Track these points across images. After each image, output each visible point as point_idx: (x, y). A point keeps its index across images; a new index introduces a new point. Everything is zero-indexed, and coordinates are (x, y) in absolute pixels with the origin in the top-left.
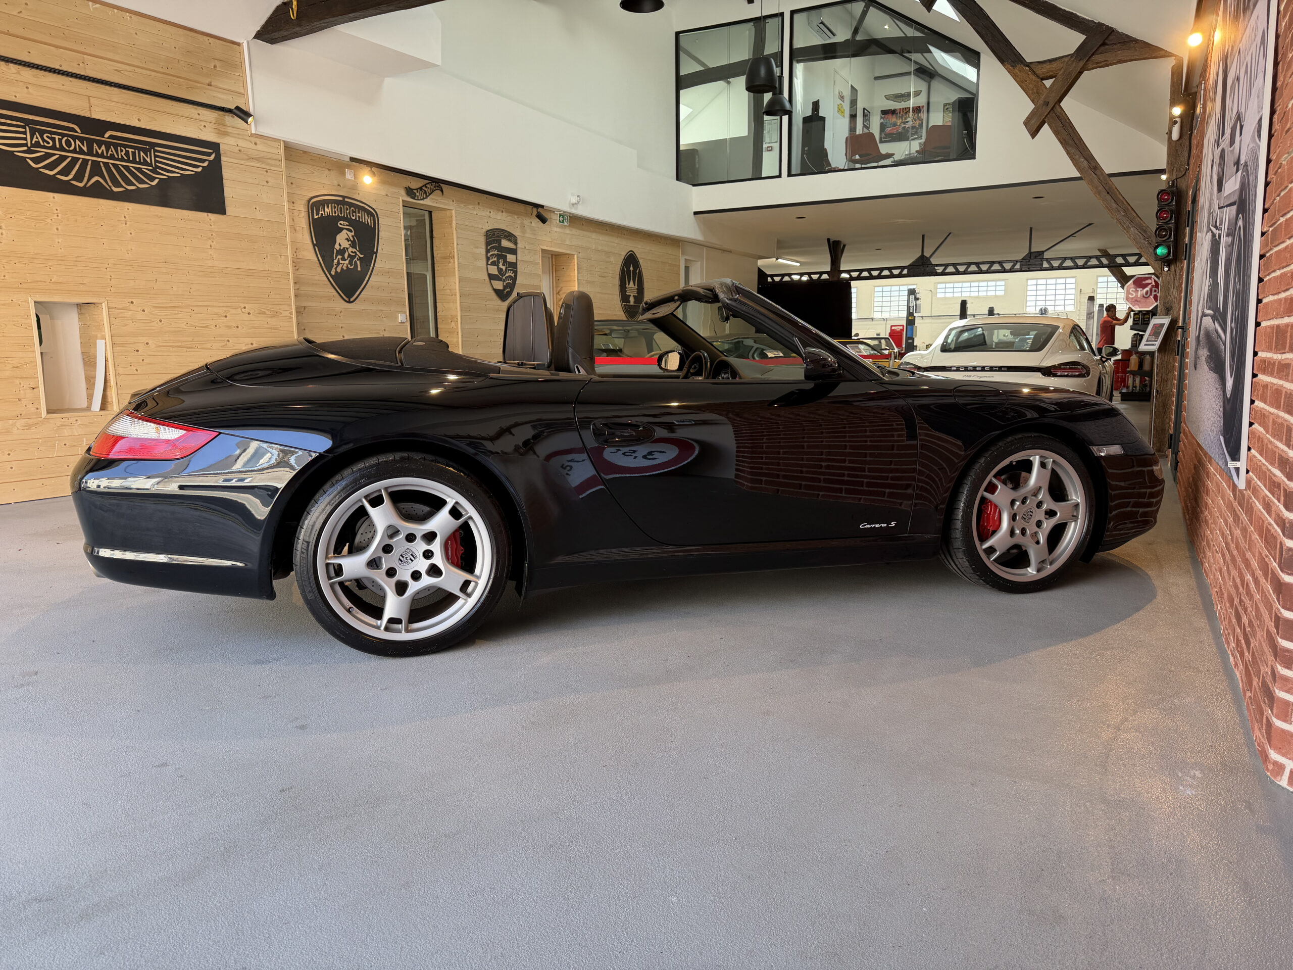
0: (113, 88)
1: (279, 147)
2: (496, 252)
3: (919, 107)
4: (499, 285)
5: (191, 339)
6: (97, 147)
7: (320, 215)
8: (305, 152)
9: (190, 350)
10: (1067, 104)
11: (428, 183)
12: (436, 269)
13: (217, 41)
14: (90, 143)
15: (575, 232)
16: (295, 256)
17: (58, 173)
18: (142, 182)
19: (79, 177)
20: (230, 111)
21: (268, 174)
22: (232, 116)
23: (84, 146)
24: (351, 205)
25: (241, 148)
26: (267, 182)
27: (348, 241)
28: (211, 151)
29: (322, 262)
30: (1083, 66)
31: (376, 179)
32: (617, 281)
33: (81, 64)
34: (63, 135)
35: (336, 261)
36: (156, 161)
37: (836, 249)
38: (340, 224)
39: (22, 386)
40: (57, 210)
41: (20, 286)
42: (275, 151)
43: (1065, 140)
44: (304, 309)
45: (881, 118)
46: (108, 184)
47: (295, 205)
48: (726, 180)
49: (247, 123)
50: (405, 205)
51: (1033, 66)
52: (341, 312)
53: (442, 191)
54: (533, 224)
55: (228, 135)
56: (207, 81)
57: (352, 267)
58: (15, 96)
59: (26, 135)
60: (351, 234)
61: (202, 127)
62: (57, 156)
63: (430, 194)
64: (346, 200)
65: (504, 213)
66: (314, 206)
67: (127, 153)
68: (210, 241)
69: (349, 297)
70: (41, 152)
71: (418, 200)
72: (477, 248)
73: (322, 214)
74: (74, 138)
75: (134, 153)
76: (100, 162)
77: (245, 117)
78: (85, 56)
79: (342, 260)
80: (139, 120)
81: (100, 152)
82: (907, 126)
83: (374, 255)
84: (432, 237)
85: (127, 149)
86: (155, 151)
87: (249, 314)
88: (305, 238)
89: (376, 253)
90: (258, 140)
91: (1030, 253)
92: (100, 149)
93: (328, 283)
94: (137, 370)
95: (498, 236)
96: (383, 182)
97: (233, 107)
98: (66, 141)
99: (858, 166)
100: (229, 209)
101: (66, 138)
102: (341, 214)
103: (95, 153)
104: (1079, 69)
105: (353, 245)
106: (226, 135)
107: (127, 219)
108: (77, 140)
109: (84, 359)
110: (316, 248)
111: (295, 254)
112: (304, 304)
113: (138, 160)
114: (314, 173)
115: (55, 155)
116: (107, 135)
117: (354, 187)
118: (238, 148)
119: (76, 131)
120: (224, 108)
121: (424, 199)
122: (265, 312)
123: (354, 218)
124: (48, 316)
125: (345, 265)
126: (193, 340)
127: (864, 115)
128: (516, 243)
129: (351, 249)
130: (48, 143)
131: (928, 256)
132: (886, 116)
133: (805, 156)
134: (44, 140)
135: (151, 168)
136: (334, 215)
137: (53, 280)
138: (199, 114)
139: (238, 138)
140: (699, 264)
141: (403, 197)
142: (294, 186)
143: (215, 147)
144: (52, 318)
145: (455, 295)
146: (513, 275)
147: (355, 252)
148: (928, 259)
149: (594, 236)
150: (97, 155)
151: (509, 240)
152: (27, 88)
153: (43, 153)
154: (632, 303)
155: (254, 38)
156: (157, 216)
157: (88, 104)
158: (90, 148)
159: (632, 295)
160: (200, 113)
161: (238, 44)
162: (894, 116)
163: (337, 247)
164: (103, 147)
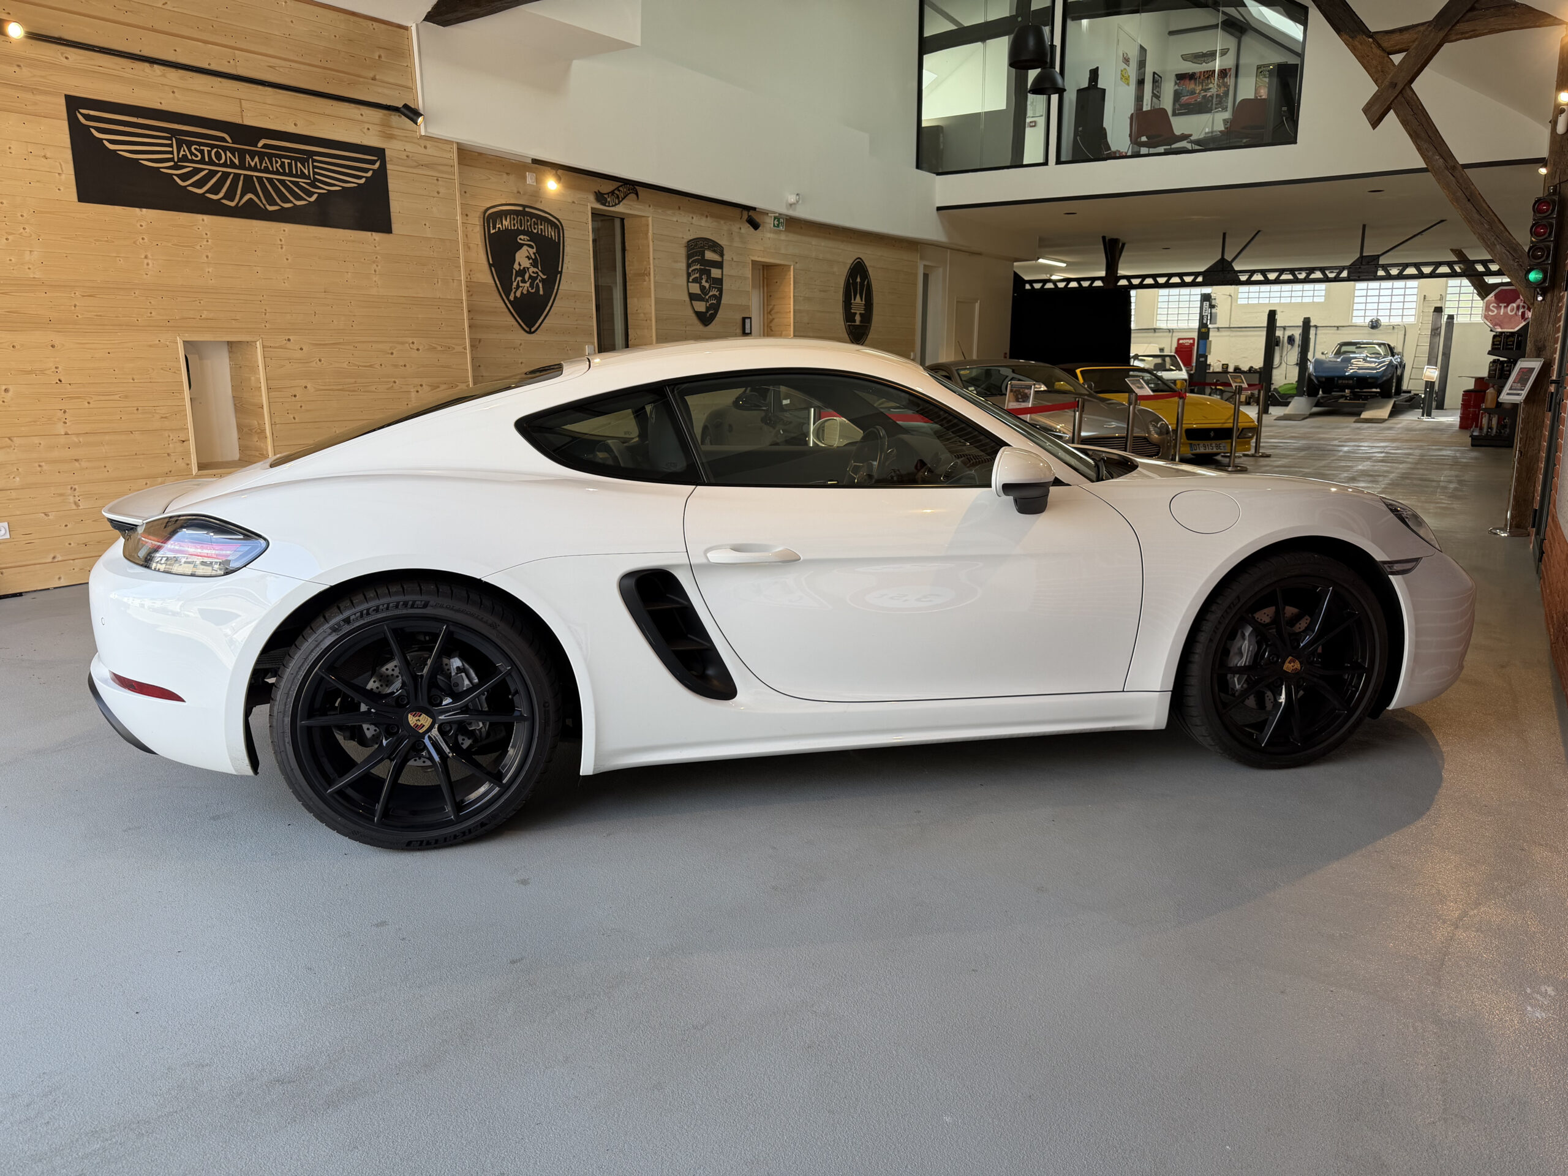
0: (267, 88)
1: (452, 150)
2: (698, 267)
3: (1225, 70)
4: (701, 307)
5: (353, 380)
6: (249, 159)
7: (497, 229)
8: (480, 154)
9: (352, 393)
10: (1419, 86)
11: (620, 186)
12: (628, 288)
13: (383, 26)
14: (242, 154)
15: (792, 237)
16: (469, 280)
17: (207, 192)
18: (300, 198)
19: (230, 196)
20: (395, 109)
21: (440, 183)
22: (399, 116)
23: (235, 158)
24: (532, 215)
25: (409, 154)
26: (438, 193)
27: (529, 259)
28: (376, 158)
29: (499, 285)
30: (1444, 37)
31: (561, 184)
32: (840, 296)
33: (231, 61)
34: (212, 146)
35: (515, 284)
36: (315, 173)
37: (1113, 250)
38: (520, 239)
39: (171, 438)
40: (206, 234)
41: (168, 324)
42: (448, 155)
43: (1415, 132)
44: (480, 342)
45: (1176, 84)
46: (262, 202)
47: (468, 218)
48: (978, 167)
49: (416, 124)
50: (596, 215)
51: (1378, 37)
52: (521, 344)
53: (637, 194)
54: (743, 231)
55: (395, 139)
56: (371, 75)
57: (533, 291)
58: (161, 103)
59: (172, 147)
60: (532, 251)
61: (365, 130)
62: (206, 171)
63: (623, 199)
64: (527, 209)
65: (709, 218)
66: (491, 218)
67: (283, 165)
68: (375, 265)
69: (530, 327)
70: (189, 167)
71: (609, 206)
72: (676, 262)
73: (499, 228)
74: (225, 149)
75: (290, 165)
76: (253, 176)
77: (415, 118)
78: (236, 52)
79: (522, 282)
80: (295, 125)
81: (253, 164)
82: (1209, 94)
83: (559, 275)
84: (624, 250)
85: (283, 160)
86: (314, 161)
87: (418, 350)
88: (480, 257)
89: (561, 273)
90: (429, 144)
91: (1362, 257)
92: (253, 161)
93: (507, 310)
94: (294, 418)
95: (701, 247)
96: (569, 186)
97: (400, 105)
98: (215, 153)
99: (1144, 150)
100: (394, 227)
101: (215, 150)
102: (521, 226)
103: (247, 166)
104: (1439, 41)
105: (535, 265)
106: (391, 138)
107: (283, 243)
108: (228, 152)
109: (235, 405)
110: (493, 269)
111: (469, 277)
112: (479, 336)
113: (294, 172)
114: (490, 179)
115: (203, 170)
116: (260, 144)
117: (537, 193)
118: (405, 153)
119: (226, 142)
120: (390, 106)
121: (616, 205)
122: (435, 348)
123: (535, 231)
124: (197, 356)
125: (526, 288)
126: (356, 382)
127: (1154, 81)
128: (722, 255)
129: (532, 269)
130: (197, 156)
131: (1230, 260)
132: (1182, 82)
133: (1078, 138)
134: (192, 154)
135: (309, 181)
136: (513, 228)
137: (203, 317)
138: (362, 115)
139: (406, 142)
140: (941, 270)
141: (592, 203)
142: (468, 195)
143: (380, 153)
144: (201, 358)
145: (651, 320)
146: (717, 294)
147: (537, 273)
148: (1230, 263)
149: (814, 241)
150: (250, 168)
151: (715, 251)
152: (173, 92)
153: (191, 169)
154: (858, 323)
155: (424, 20)
156: (316, 237)
157: (240, 109)
158: (242, 160)
159: (858, 312)
160: (363, 113)
161: (406, 28)
162: (1193, 81)
163: (516, 267)
164: (256, 159)
